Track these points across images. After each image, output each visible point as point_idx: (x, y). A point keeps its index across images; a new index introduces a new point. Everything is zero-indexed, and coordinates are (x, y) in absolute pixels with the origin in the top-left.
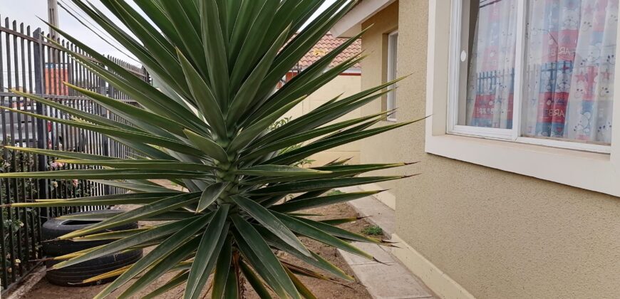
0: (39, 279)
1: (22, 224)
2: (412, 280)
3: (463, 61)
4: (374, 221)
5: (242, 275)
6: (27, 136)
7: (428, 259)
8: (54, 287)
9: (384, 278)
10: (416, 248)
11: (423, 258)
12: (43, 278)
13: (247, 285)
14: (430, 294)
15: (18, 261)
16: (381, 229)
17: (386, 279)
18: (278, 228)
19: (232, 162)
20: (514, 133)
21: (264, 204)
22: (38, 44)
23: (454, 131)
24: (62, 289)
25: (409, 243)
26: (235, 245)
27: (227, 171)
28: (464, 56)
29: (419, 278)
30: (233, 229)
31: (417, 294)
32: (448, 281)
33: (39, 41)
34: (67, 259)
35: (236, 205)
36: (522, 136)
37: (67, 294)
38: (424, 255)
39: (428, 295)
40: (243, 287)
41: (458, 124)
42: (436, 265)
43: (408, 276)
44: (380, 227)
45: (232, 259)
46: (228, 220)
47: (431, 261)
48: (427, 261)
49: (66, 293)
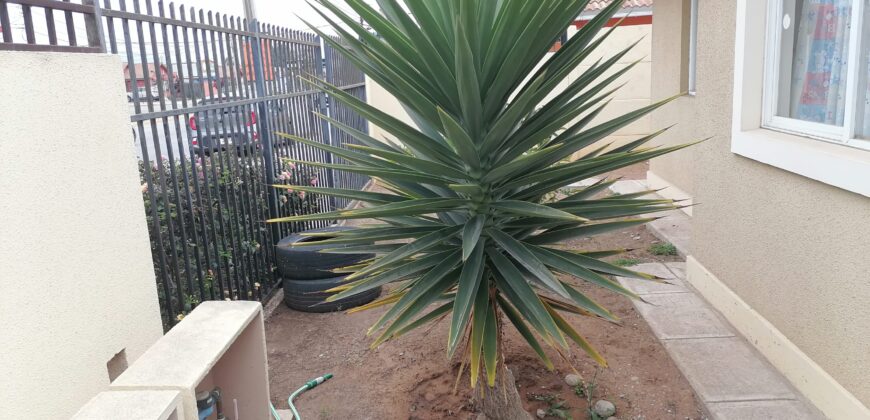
0: (278, 303)
1: (258, 246)
2: (710, 315)
3: (786, 27)
4: (666, 236)
5: (500, 309)
6: (232, 130)
7: (732, 289)
8: (294, 313)
9: (673, 312)
10: (717, 275)
11: (726, 288)
12: (281, 303)
13: (506, 319)
14: (732, 332)
15: (257, 284)
16: (675, 248)
17: (676, 313)
18: (537, 267)
19: (486, 194)
20: (844, 132)
21: (516, 237)
22: (255, 39)
23: (772, 125)
24: (302, 314)
25: (709, 269)
26: (491, 278)
27: (482, 203)
28: (788, 22)
29: (720, 313)
30: (489, 262)
31: (716, 333)
32: (756, 317)
33: (257, 35)
34: (337, 292)
35: (491, 238)
36: (856, 137)
37: (309, 321)
38: (727, 285)
39: (730, 334)
40: (501, 321)
41: (778, 115)
42: (743, 298)
43: (706, 310)
44: (674, 244)
45: (490, 292)
46: (485, 253)
47: (736, 292)
48: (732, 293)
49: (307, 320)
